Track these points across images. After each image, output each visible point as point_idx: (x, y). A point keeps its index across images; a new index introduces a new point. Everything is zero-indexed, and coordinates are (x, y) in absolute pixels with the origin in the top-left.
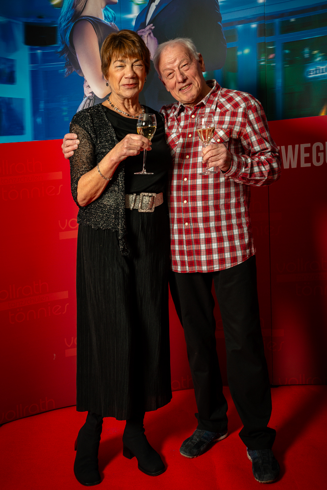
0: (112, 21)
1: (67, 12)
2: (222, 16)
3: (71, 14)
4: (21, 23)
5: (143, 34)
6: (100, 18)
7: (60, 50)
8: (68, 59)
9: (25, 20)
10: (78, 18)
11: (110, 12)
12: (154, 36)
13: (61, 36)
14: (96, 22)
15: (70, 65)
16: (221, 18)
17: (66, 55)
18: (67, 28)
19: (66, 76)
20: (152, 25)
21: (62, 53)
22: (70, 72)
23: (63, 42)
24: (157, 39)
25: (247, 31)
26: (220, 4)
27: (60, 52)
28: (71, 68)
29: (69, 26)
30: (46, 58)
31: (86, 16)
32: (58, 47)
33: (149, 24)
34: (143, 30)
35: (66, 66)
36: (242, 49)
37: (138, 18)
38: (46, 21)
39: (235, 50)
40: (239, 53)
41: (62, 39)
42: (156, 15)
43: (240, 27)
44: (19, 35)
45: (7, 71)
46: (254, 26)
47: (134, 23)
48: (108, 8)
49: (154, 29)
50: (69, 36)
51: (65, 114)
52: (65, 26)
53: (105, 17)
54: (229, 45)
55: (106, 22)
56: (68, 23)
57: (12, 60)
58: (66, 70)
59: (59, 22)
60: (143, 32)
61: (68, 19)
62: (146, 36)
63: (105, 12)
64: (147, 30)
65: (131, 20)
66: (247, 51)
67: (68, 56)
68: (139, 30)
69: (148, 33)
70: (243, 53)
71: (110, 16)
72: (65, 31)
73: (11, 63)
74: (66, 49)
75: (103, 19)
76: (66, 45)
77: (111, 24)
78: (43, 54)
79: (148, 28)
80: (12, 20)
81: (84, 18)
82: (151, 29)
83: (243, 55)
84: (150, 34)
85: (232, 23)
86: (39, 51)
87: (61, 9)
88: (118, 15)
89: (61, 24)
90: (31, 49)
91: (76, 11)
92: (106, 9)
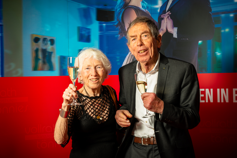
0: (146, 9)
1: (121, 3)
2: (212, 8)
3: (123, 4)
4: (95, 8)
5: (164, 17)
6: (139, 7)
7: (116, 24)
8: (120, 30)
9: (97, 7)
10: (126, 7)
11: (145, 4)
12: (171, 18)
13: (117, 16)
14: (137, 9)
15: (121, 33)
16: (211, 10)
17: (119, 27)
18: (120, 12)
19: (119, 39)
20: (169, 12)
21: (117, 26)
22: (121, 37)
23: (118, 20)
24: (173, 20)
25: (228, 18)
26: (210, 1)
27: (116, 25)
28: (122, 34)
29: (121, 11)
30: (108, 28)
31: (131, 6)
32: (115, 22)
33: (168, 11)
34: (164, 15)
35: (119, 33)
36: (224, 29)
37: (161, 8)
38: (109, 8)
39: (220, 29)
40: (222, 31)
41: (117, 18)
42: (172, 6)
43: (223, 15)
44: (94, 15)
45: (86, 35)
46: (232, 15)
47: (159, 11)
48: (144, 1)
49: (171, 14)
50: (121, 16)
51: (118, 60)
52: (119, 11)
53: (142, 6)
54: (216, 26)
55: (143, 9)
56: (121, 9)
57: (89, 29)
58: (119, 36)
59: (116, 8)
60: (164, 16)
61: (121, 7)
62: (166, 18)
63: (142, 3)
64: (167, 15)
65: (157, 9)
66: (227, 30)
67: (120, 27)
68: (162, 14)
69: (167, 16)
70: (225, 31)
71: (145, 6)
72: (119, 14)
73: (89, 31)
74: (119, 24)
75: (141, 7)
76: (119, 21)
77: (146, 11)
78: (107, 26)
79: (167, 13)
80: (90, 7)
81: (130, 6)
82: (169, 14)
83: (225, 32)
84: (168, 17)
85: (218, 13)
86: (104, 25)
87: (117, 1)
88: (150, 6)
89: (117, 9)
90: (100, 23)
91: (125, 3)
92: (143, 2)
